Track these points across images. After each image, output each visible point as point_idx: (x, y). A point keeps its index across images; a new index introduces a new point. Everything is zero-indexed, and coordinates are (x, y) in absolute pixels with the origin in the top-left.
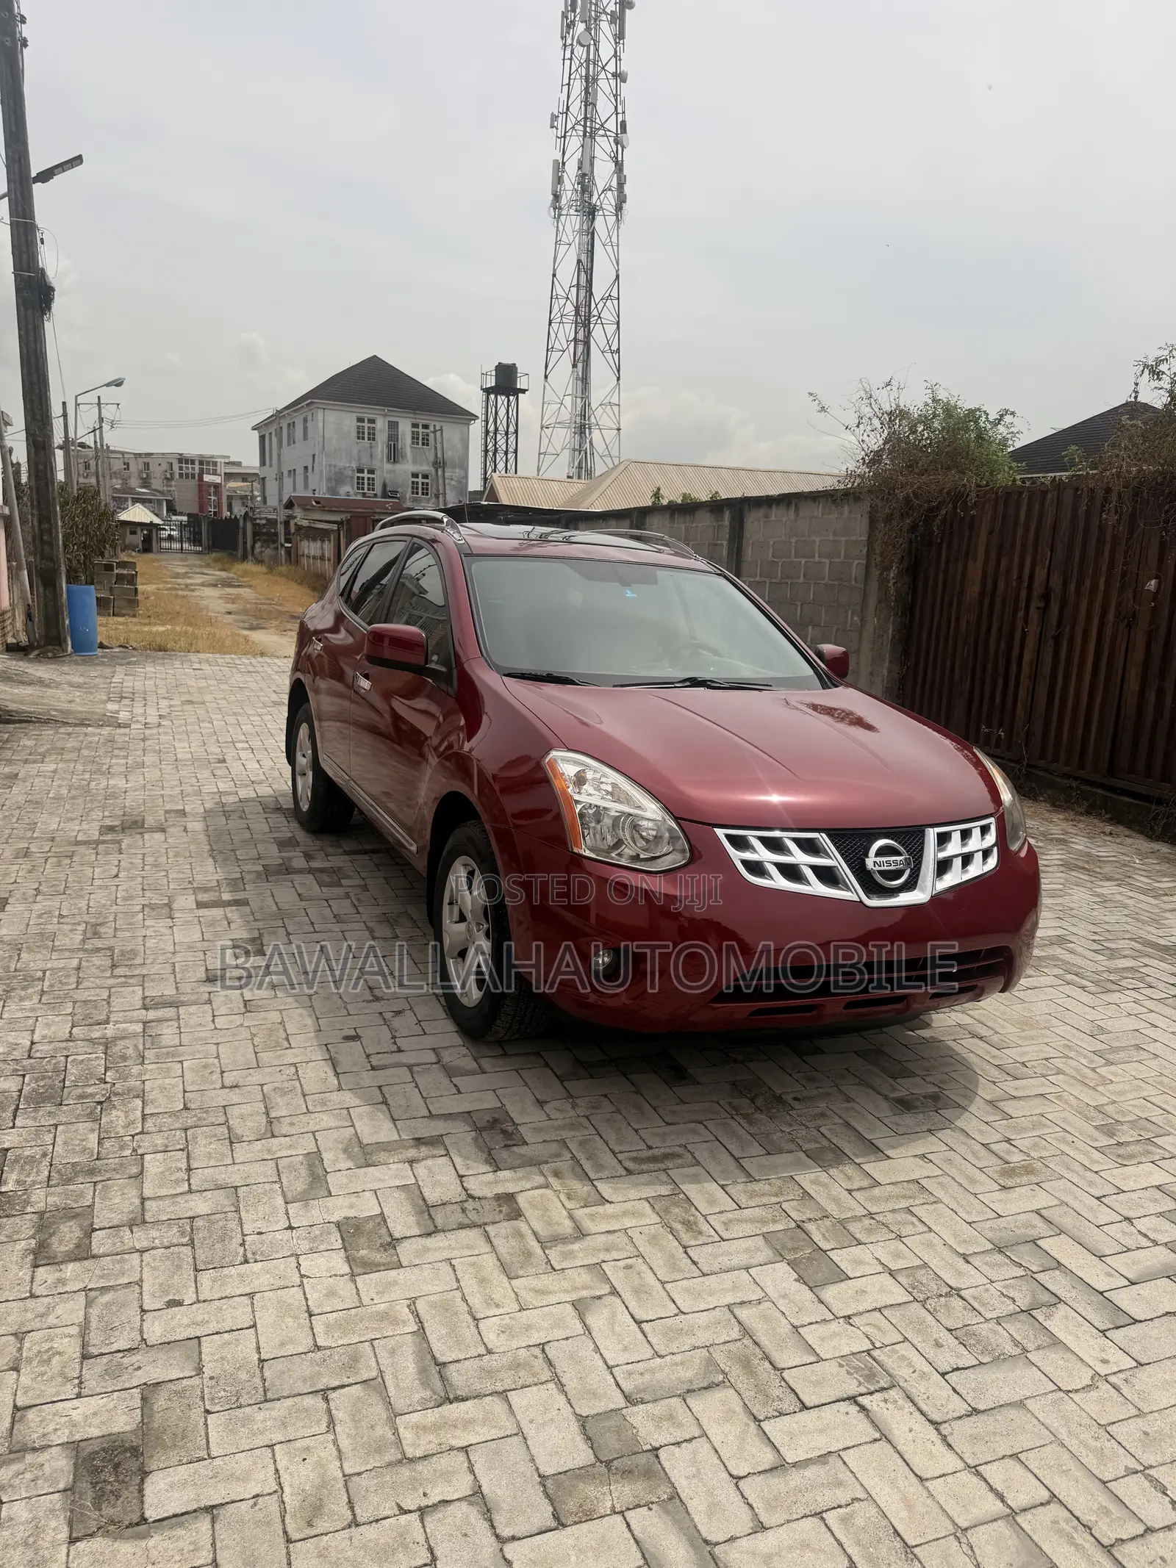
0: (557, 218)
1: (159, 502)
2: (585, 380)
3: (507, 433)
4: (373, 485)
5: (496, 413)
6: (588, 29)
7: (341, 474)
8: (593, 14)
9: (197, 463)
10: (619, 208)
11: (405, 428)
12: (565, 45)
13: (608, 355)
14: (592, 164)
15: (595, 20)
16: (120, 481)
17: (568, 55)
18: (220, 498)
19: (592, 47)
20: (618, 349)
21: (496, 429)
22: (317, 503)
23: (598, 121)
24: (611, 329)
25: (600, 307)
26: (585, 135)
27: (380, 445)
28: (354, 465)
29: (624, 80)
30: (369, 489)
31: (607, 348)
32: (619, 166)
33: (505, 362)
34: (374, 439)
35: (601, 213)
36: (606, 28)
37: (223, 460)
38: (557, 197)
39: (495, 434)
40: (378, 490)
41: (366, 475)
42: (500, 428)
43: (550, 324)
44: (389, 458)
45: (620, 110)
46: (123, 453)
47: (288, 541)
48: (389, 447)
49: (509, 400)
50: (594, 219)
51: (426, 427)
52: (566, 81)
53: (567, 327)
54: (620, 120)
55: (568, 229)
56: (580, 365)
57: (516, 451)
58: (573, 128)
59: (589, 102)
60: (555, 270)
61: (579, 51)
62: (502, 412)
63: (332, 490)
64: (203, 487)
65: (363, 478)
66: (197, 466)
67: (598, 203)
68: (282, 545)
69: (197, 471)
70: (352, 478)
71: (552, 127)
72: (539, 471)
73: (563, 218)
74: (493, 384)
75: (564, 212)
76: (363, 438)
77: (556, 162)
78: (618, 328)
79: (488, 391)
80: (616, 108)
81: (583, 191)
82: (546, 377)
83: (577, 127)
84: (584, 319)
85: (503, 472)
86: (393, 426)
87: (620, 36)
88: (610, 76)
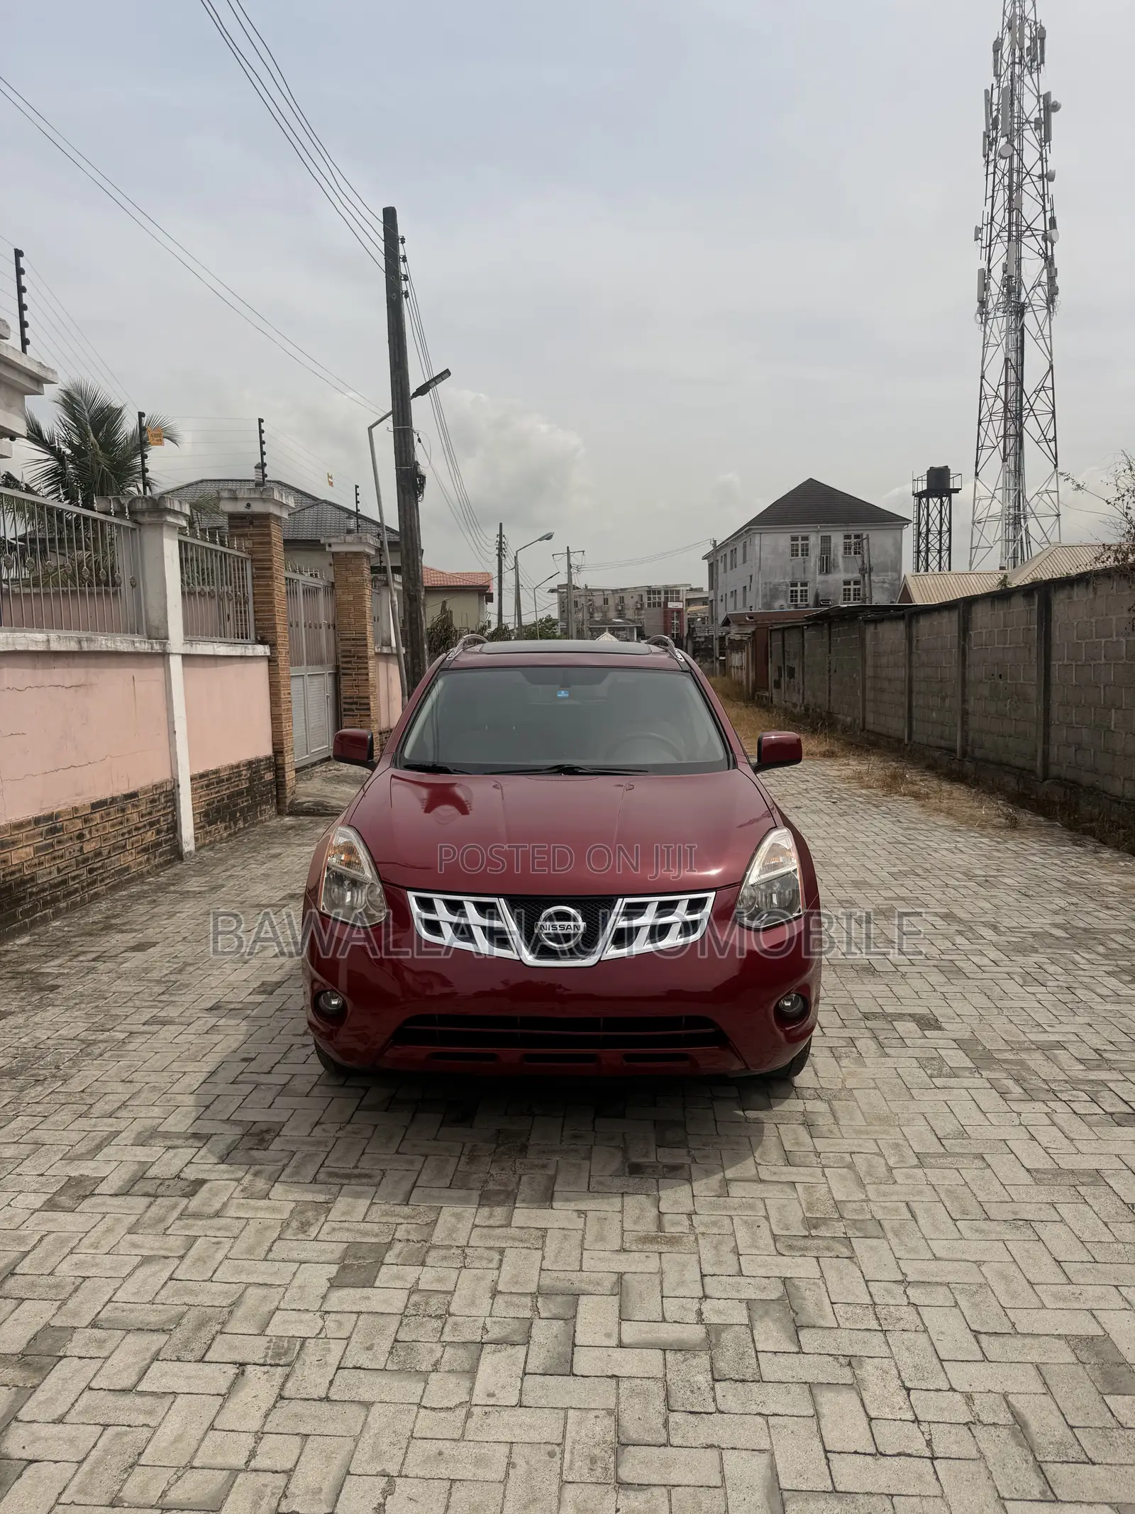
0: (985, 323)
1: (631, 629)
2: (1018, 472)
3: (940, 533)
4: (806, 596)
5: (929, 515)
6: (1010, 142)
7: (776, 589)
8: (1016, 126)
9: (663, 593)
10: (1050, 301)
11: (838, 540)
12: (988, 162)
13: (1044, 445)
14: (1019, 267)
15: (1018, 130)
16: (601, 614)
17: (991, 169)
18: (682, 622)
19: (1015, 157)
20: (1055, 437)
21: (928, 530)
22: (750, 618)
23: (1024, 223)
24: (1045, 420)
25: (1032, 401)
26: (1009, 240)
27: (813, 560)
28: (788, 580)
29: (1052, 180)
30: (802, 601)
31: (1042, 437)
32: (1049, 261)
33: (937, 466)
34: (807, 555)
35: (1030, 309)
36: (1030, 135)
37: (684, 588)
38: (983, 303)
39: (927, 535)
40: (811, 600)
41: (799, 588)
42: (933, 528)
43: (980, 423)
44: (821, 571)
45: (1048, 207)
46: (603, 591)
47: (722, 654)
48: (821, 559)
49: (942, 501)
50: (1023, 315)
51: (857, 537)
52: (990, 194)
53: (997, 424)
54: (1049, 215)
55: (995, 330)
56: (1011, 459)
57: (949, 549)
58: (998, 235)
59: (1013, 207)
60: (983, 372)
61: (1003, 164)
62: (934, 513)
63: (768, 605)
64: (668, 614)
65: (796, 591)
66: (663, 596)
67: (1027, 301)
68: (717, 659)
69: (663, 600)
70: (786, 592)
71: (976, 240)
72: (971, 565)
73: (990, 322)
74: (925, 487)
75: (991, 316)
76: (797, 555)
77: (981, 272)
78: (1054, 417)
79: (919, 496)
80: (1044, 207)
81: (1009, 292)
82: (977, 474)
83: (1001, 234)
84: (1015, 415)
85: (937, 570)
86: (826, 540)
87: (1046, 139)
88: (1035, 179)
